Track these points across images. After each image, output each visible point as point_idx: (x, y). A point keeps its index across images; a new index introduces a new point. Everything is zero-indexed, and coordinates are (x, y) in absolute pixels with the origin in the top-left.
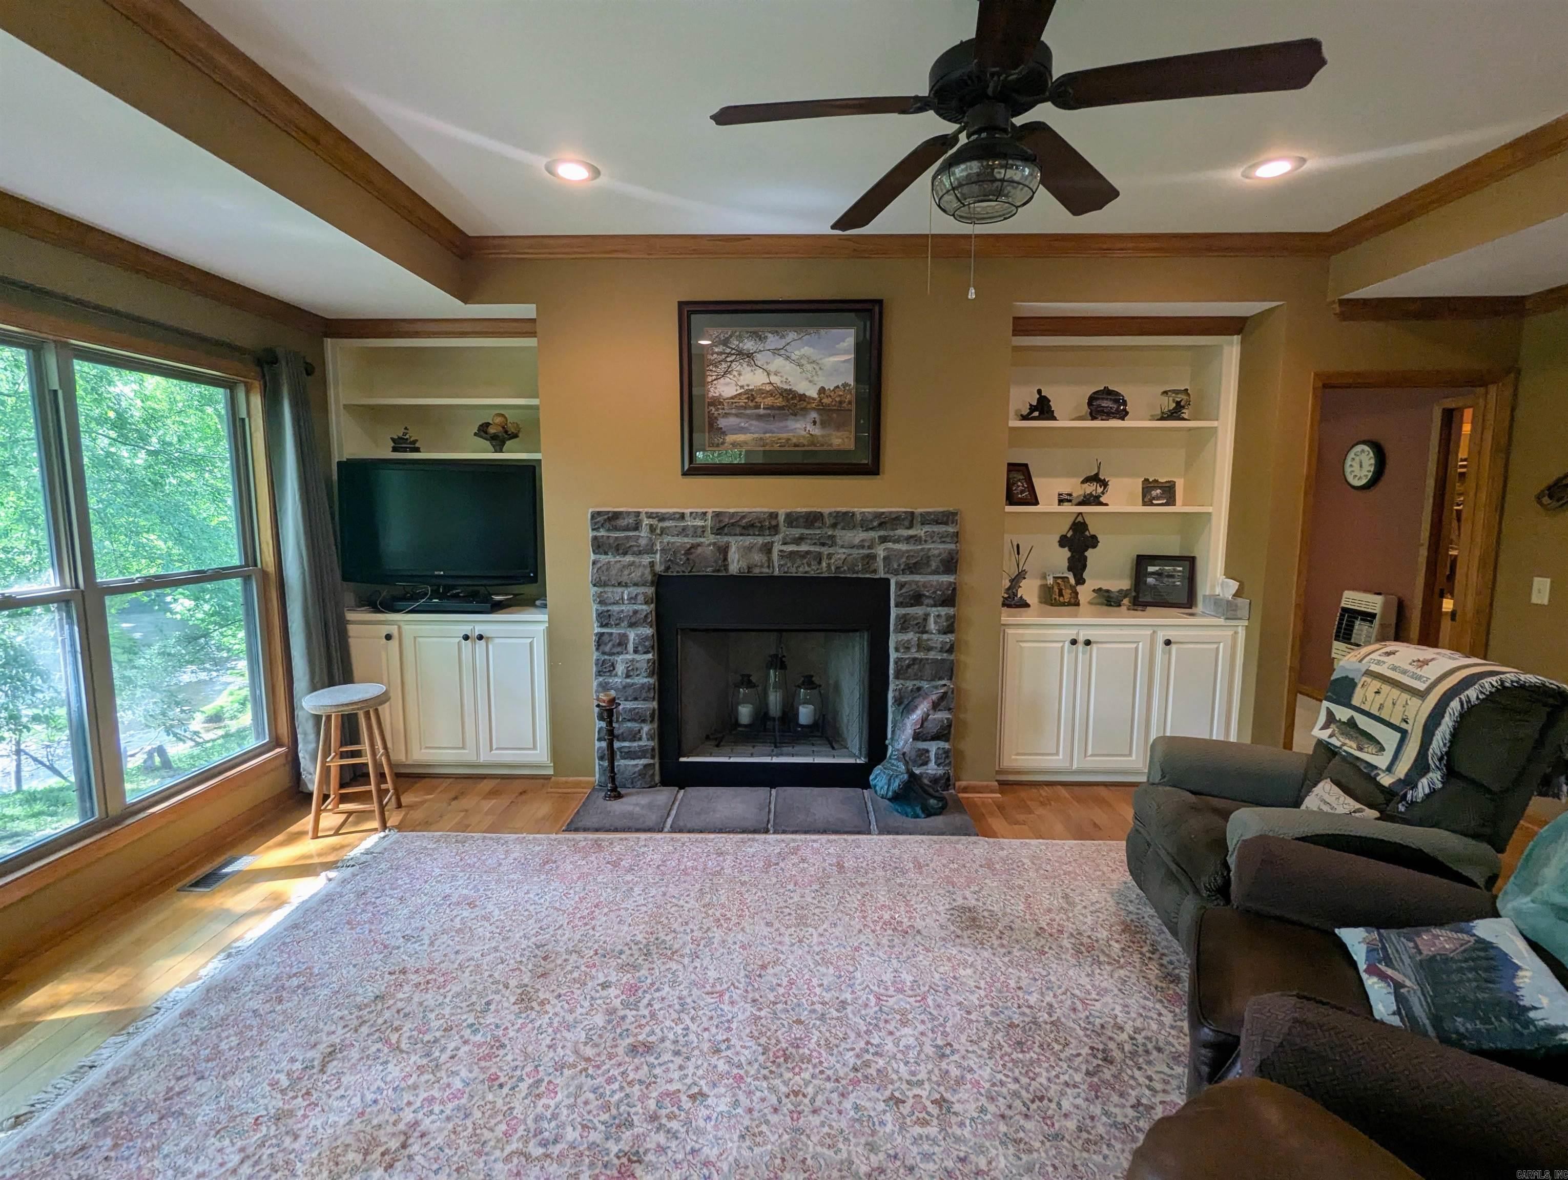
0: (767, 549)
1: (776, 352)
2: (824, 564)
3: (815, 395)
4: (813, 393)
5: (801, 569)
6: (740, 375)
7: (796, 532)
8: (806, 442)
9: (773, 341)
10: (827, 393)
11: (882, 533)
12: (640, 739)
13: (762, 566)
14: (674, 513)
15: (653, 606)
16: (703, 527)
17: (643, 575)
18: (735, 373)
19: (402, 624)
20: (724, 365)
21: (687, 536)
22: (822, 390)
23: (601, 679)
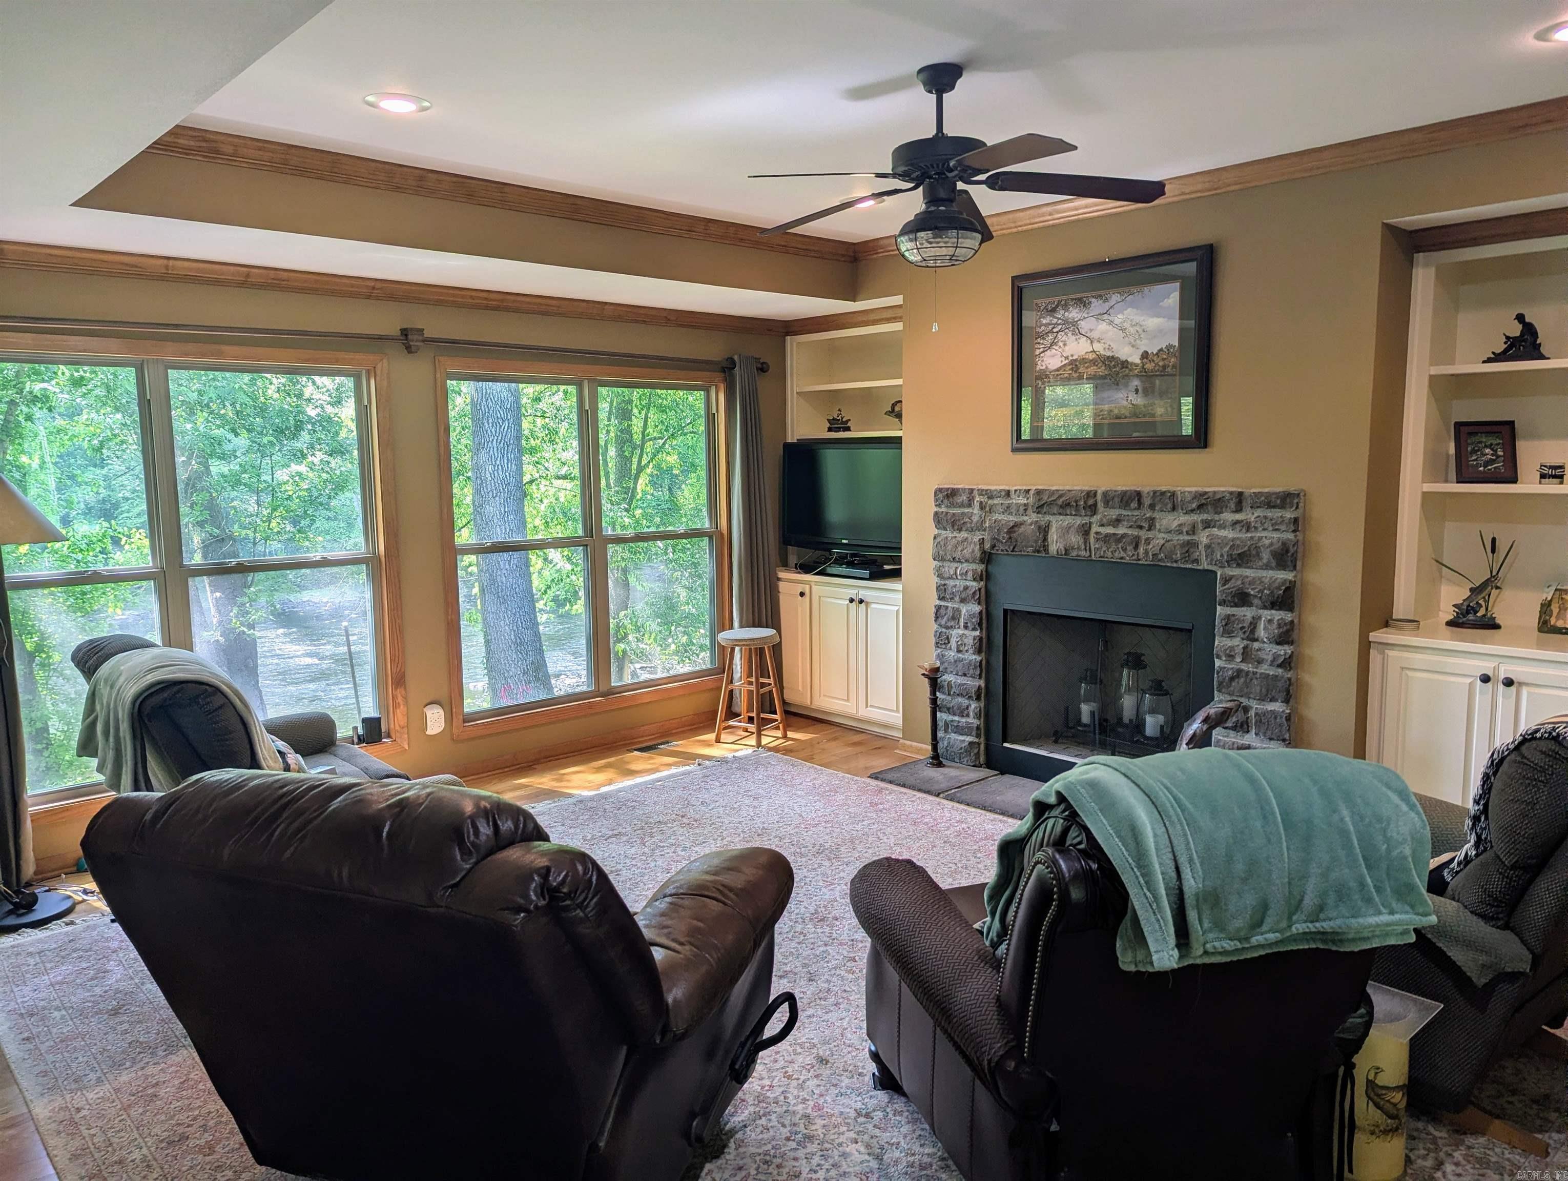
0: (1085, 531)
1: (1099, 317)
2: (1141, 550)
3: (1138, 361)
4: (1136, 359)
5: (1116, 554)
6: (1065, 345)
7: (1114, 513)
8: (1127, 414)
9: (1097, 306)
10: (1150, 357)
11: (1205, 516)
12: (968, 715)
13: (1079, 549)
14: (1001, 491)
15: (982, 583)
16: (1025, 505)
17: (973, 551)
18: (1061, 344)
19: (813, 584)
20: (1051, 337)
21: (1010, 514)
22: (1145, 355)
23: (939, 651)
